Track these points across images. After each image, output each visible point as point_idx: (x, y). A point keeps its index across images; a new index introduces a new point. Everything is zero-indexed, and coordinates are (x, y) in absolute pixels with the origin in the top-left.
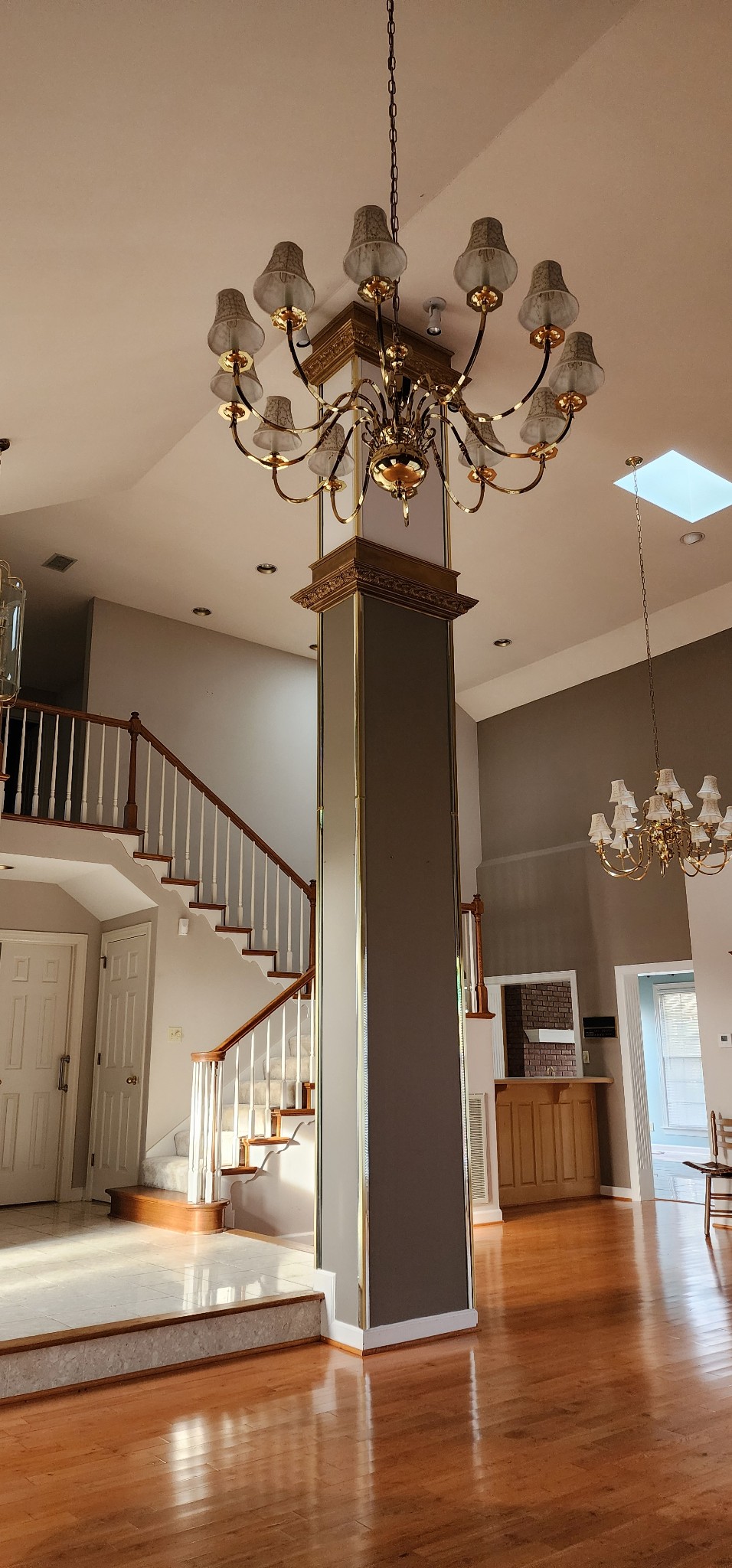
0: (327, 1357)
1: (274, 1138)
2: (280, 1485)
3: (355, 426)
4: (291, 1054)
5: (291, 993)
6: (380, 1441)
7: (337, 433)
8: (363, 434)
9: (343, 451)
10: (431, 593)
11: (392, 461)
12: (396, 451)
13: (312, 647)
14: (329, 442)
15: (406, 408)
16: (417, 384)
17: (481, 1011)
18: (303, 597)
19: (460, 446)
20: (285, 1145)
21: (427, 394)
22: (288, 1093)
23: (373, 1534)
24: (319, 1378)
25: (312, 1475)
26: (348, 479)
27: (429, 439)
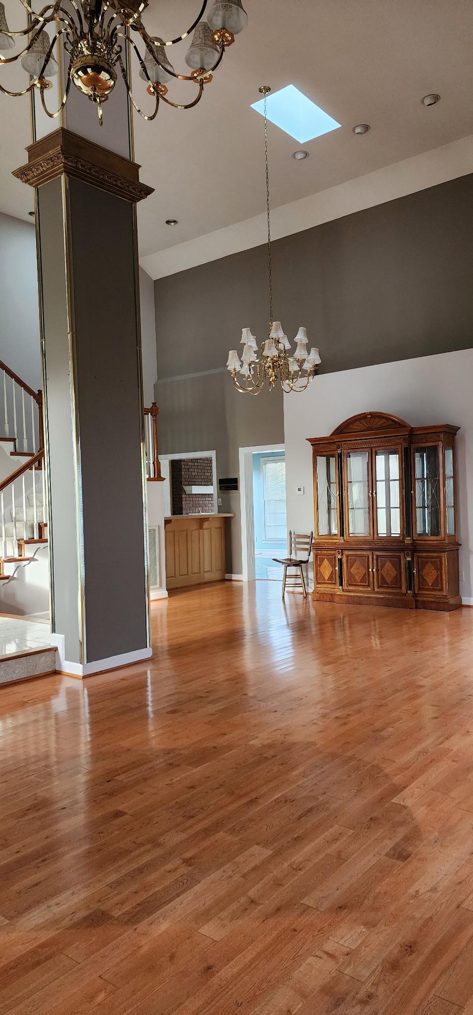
0: (60, 682)
1: (20, 558)
2: (33, 753)
3: (58, 36)
4: (29, 505)
5: (28, 466)
6: (94, 723)
7: (43, 39)
8: (65, 43)
9: (49, 55)
10: (120, 180)
11: (88, 69)
12: (90, 61)
13: (31, 213)
14: (37, 46)
15: (98, 25)
16: (107, 5)
17: (156, 476)
18: (22, 174)
19: (141, 63)
20: (28, 562)
21: (115, 16)
22: (29, 530)
23: (90, 772)
24: (56, 692)
25: (53, 745)
26: (53, 79)
27: (117, 54)
